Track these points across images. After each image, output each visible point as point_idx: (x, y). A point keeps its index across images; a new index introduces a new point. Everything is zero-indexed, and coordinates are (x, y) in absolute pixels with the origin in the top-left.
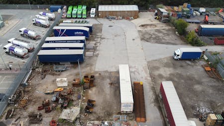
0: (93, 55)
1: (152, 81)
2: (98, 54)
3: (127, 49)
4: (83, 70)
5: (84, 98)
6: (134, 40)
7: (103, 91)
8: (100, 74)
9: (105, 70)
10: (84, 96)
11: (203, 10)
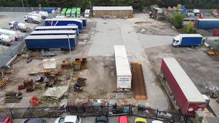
1: (151, 64)
2: (92, 43)
3: (122, 39)
5: (74, 79)
6: (129, 33)
7: (96, 72)
8: (93, 59)
9: (99, 55)
11: (197, 11)
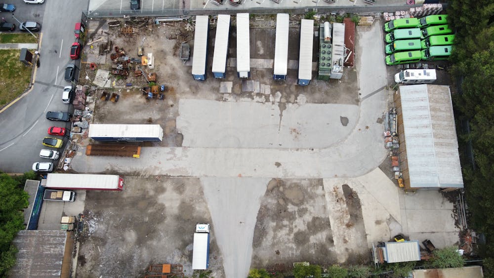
0: (223, 94)
1: (150, 176)
2: (225, 100)
3: (240, 147)
4: (182, 83)
5: (128, 91)
6: (278, 165)
7: (138, 111)
8: (172, 106)
10: (131, 90)
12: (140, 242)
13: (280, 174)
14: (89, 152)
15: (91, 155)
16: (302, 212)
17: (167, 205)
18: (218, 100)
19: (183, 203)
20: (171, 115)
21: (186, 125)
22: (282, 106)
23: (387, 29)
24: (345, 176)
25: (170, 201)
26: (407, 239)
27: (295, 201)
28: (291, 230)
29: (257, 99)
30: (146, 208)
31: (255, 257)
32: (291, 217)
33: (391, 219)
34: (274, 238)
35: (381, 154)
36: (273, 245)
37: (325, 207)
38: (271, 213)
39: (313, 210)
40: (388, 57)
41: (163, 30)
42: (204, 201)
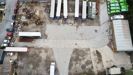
0: (59, 23)
1: (37, 48)
2: (60, 25)
3: (64, 39)
5: (31, 22)
12: (34, 68)
13: (77, 47)
14: (19, 41)
15: (20, 41)
16: (84, 59)
17: (42, 57)
18: (58, 25)
19: (47, 56)
20: (44, 30)
21: (48, 32)
22: (77, 27)
23: (108, 4)
24: (96, 48)
25: (43, 55)
26: (116, 67)
27: (81, 55)
28: (80, 64)
29: (69, 25)
30: (36, 58)
31: (69, 73)
32: (80, 60)
33: (111, 61)
34: (75, 67)
35: (107, 41)
36: (75, 69)
37: (90, 57)
38: (74, 59)
39: (87, 58)
40: (109, 12)
41: (42, 5)
42: (54, 56)
